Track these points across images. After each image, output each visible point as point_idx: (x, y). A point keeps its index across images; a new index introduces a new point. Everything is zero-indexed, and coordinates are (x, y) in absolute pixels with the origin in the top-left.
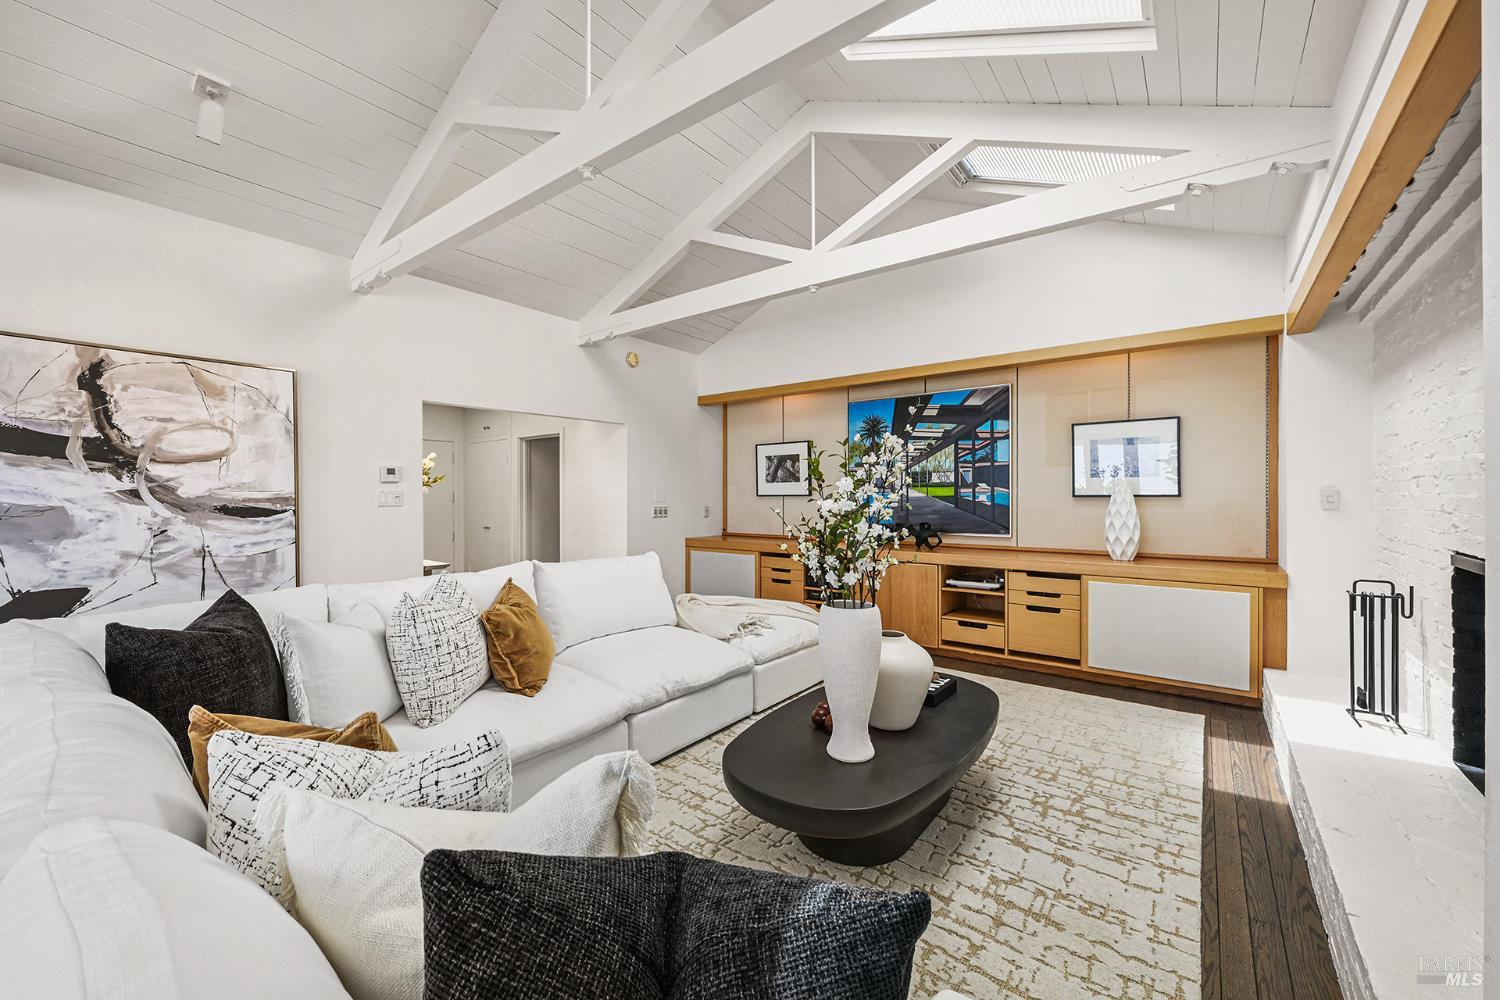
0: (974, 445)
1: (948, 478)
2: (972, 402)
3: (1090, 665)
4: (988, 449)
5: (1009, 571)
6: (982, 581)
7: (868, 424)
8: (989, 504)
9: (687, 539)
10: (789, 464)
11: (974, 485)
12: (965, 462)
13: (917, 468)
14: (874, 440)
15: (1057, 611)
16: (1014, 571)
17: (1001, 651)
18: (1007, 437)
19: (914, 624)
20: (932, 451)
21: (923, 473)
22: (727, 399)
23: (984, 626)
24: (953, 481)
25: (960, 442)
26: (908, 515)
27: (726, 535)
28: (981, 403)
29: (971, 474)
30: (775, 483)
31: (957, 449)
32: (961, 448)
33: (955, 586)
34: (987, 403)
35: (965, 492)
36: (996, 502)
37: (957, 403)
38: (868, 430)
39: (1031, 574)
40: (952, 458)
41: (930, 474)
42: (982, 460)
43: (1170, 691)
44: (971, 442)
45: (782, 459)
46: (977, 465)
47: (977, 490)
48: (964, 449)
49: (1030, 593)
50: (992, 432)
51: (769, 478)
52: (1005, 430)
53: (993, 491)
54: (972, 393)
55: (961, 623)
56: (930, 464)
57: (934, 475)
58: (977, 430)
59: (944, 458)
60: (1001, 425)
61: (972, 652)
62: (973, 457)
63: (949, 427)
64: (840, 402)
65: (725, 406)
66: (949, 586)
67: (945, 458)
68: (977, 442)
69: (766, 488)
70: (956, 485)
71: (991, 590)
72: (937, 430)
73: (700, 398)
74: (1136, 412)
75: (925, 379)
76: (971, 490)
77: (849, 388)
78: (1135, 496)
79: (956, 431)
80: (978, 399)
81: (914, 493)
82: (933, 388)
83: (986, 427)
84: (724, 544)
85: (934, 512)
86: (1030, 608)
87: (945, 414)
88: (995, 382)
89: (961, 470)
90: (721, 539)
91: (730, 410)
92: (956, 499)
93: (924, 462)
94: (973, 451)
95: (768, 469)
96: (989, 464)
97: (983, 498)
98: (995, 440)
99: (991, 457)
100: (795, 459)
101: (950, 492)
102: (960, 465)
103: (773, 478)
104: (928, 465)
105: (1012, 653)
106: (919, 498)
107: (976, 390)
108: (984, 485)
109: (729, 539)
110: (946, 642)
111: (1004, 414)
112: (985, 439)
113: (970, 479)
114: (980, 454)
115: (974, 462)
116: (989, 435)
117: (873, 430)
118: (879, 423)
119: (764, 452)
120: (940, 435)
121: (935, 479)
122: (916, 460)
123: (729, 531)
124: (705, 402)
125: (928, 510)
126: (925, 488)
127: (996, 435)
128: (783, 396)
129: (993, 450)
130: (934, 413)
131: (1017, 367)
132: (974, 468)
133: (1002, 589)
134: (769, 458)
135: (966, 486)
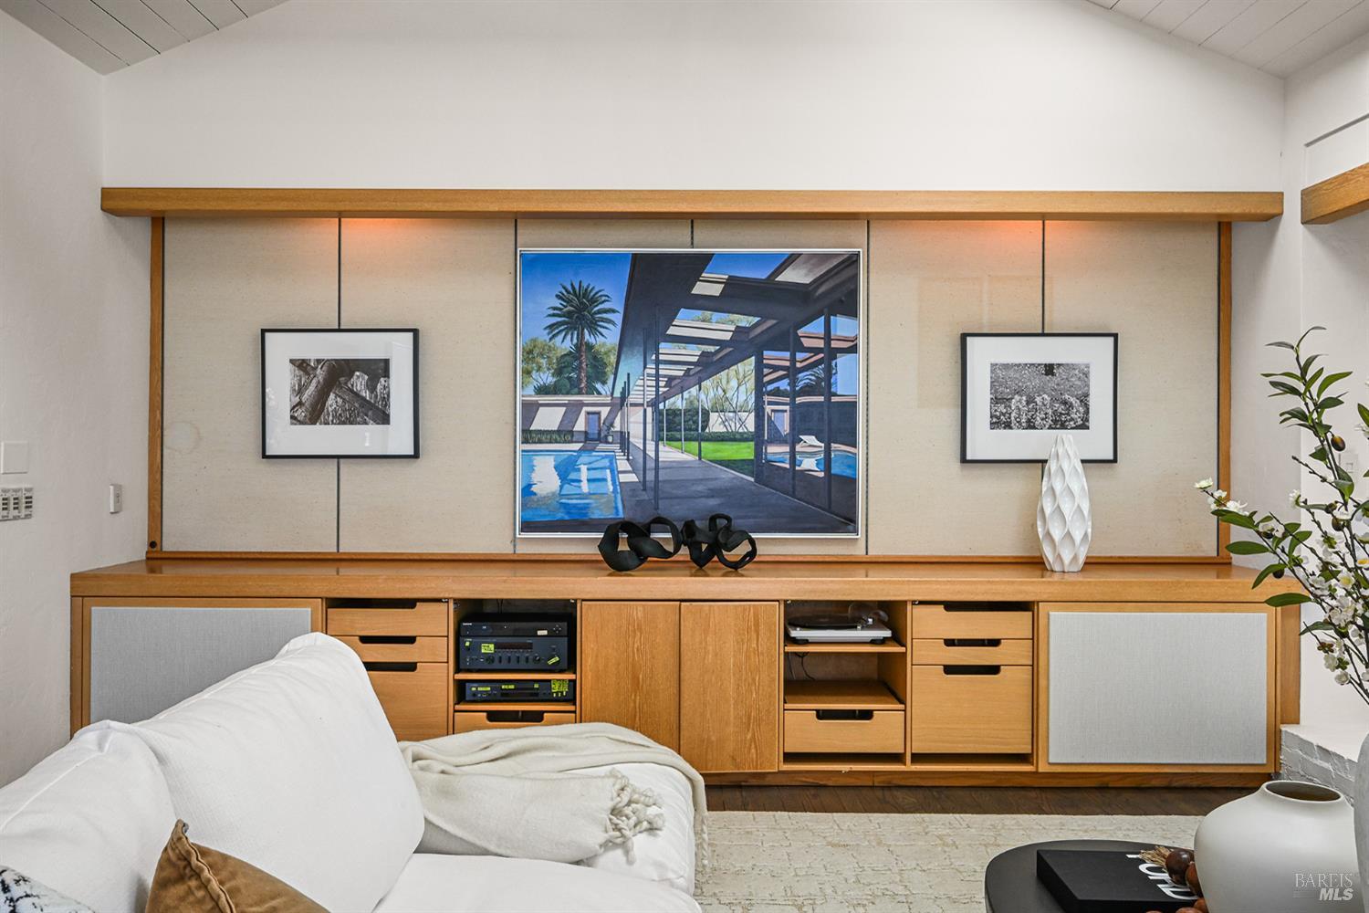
0: (793, 360)
1: (743, 423)
2: (791, 276)
3: (1052, 760)
4: (820, 370)
5: (913, 603)
6: (854, 627)
7: (569, 302)
8: (822, 475)
9: (73, 576)
10: (359, 382)
11: (793, 440)
12: (777, 392)
13: (678, 402)
14: (581, 336)
15: (994, 670)
16: (922, 603)
17: (896, 758)
18: (853, 349)
19: (731, 729)
20: (709, 366)
21: (692, 412)
22: (160, 206)
23: (867, 715)
24: (752, 428)
25: (766, 354)
26: (656, 498)
27: (157, 557)
28: (807, 280)
29: (787, 416)
30: (318, 427)
31: (760, 366)
32: (769, 366)
33: (805, 642)
34: (819, 282)
35: (776, 451)
36: (833, 472)
37: (762, 274)
38: (569, 314)
39: (951, 606)
40: (751, 383)
41: (706, 414)
42: (808, 390)
43: (1155, 783)
44: (787, 355)
45: (340, 371)
46: (799, 400)
47: (798, 448)
48: (776, 368)
49: (950, 643)
50: (827, 337)
51: (300, 414)
52: (850, 334)
53: (828, 451)
54: (791, 260)
55: (822, 715)
56: (705, 393)
57: (713, 416)
58: (800, 332)
59: (734, 383)
60: (841, 326)
61: (845, 767)
62: (793, 383)
63: (746, 321)
64: (496, 246)
65: (159, 222)
66: (795, 641)
67: (737, 383)
68: (800, 356)
69: (286, 437)
70: (758, 438)
71: (874, 642)
72: (722, 327)
73: (107, 194)
74: (1056, 321)
75: (692, 219)
76: (787, 449)
77: (516, 219)
78: (1083, 461)
79: (759, 330)
80: (803, 272)
81: (670, 454)
82: (707, 242)
83: (817, 327)
84: (157, 582)
85: (713, 493)
86: (950, 670)
87: (738, 294)
88: (833, 244)
89: (768, 409)
90: (143, 571)
91: (172, 236)
92: (759, 467)
93: (694, 390)
94: (792, 372)
95: (300, 391)
96: (821, 399)
97: (808, 464)
98: (832, 353)
99: (824, 386)
100: (378, 369)
101: (745, 451)
102: (766, 398)
103: (313, 414)
104: (703, 396)
105: (917, 758)
106: (681, 466)
107: (800, 255)
108: (811, 440)
109: (169, 571)
110: (790, 757)
111: (847, 303)
112: (816, 351)
113: (785, 427)
114: (805, 378)
115: (794, 394)
116: (821, 344)
117: (579, 312)
118: (594, 301)
119: (282, 349)
120: (728, 336)
121: (716, 425)
122: (676, 385)
123: (169, 545)
124: (117, 203)
125: (700, 488)
126: (696, 444)
127: (834, 344)
128: (340, 215)
129: (829, 372)
130: (716, 290)
131: (868, 220)
132: (795, 408)
133: (898, 638)
134: (302, 365)
135: (777, 439)
